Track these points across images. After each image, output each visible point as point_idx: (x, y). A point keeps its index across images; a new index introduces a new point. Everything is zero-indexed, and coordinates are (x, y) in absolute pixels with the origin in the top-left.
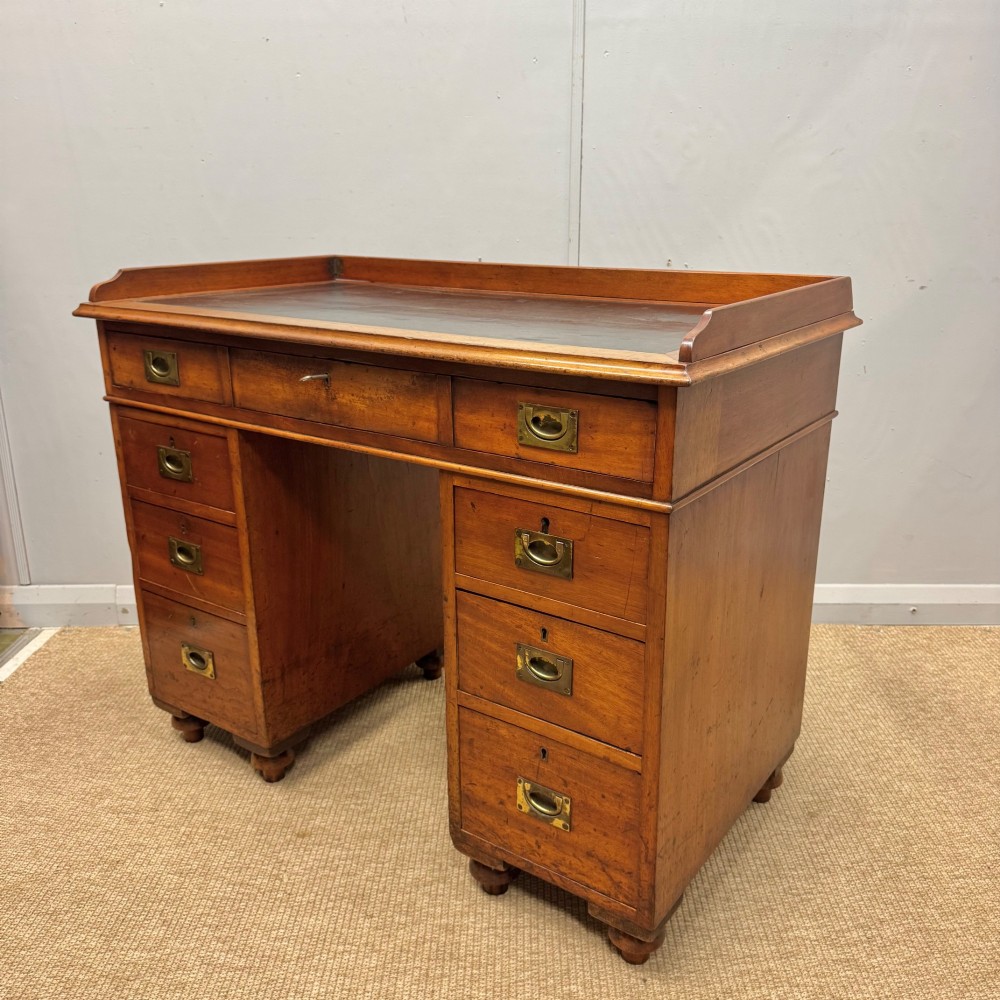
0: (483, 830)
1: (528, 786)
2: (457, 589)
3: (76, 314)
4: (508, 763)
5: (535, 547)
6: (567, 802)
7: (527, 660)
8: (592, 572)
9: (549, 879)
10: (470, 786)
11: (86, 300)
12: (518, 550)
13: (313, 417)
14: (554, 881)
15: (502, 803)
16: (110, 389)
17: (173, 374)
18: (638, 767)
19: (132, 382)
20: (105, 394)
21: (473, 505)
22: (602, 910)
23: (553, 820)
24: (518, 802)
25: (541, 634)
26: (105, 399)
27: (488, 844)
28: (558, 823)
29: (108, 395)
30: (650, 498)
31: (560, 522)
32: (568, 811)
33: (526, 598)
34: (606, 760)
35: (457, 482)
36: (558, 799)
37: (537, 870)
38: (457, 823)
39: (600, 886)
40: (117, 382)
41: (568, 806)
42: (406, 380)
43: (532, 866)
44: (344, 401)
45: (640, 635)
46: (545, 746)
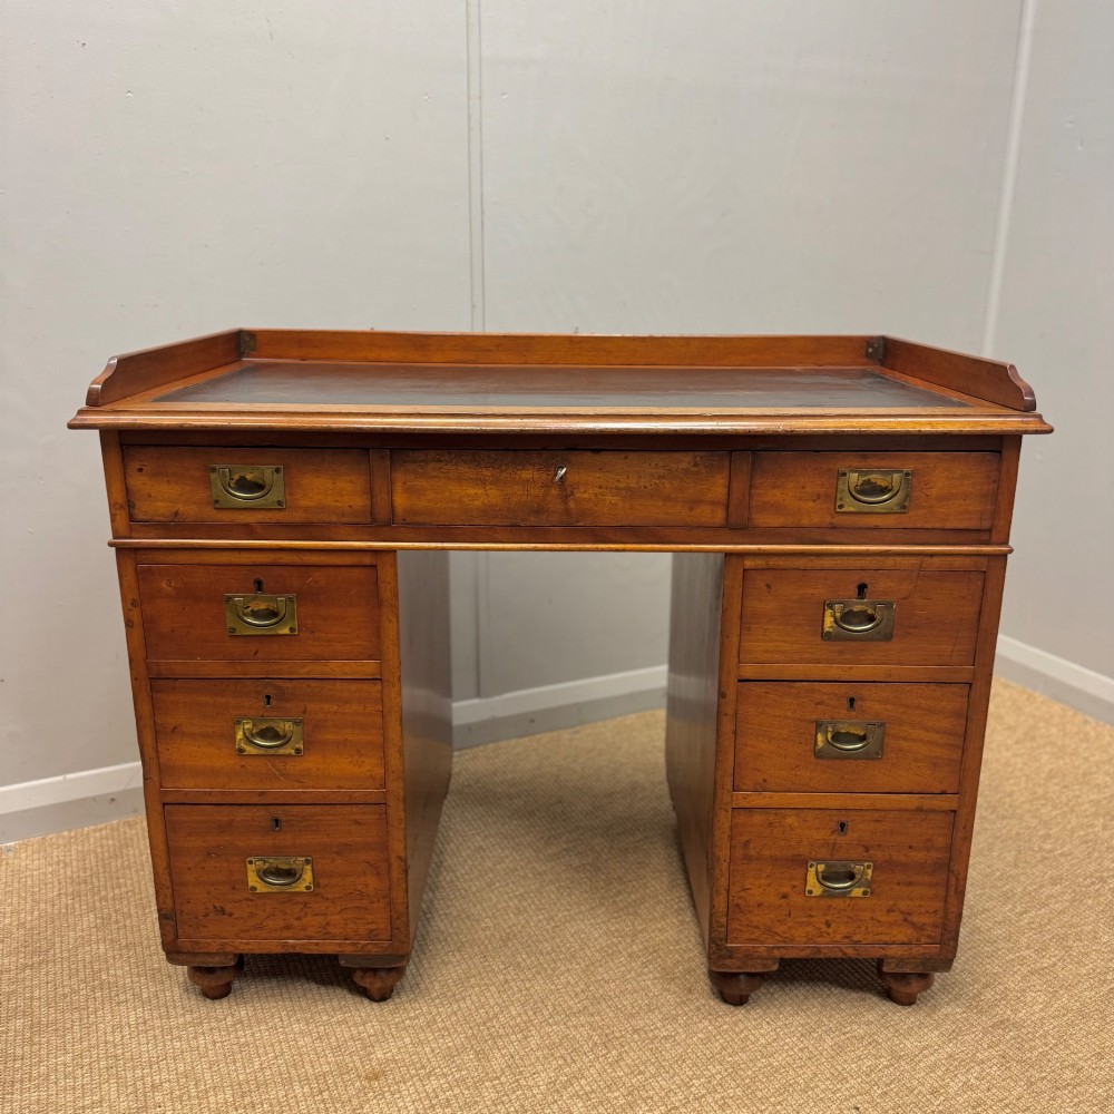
0: (757, 933)
1: (821, 867)
2: (739, 681)
3: (71, 426)
4: (795, 852)
5: (848, 617)
6: (869, 867)
7: (829, 736)
8: (915, 627)
9: (840, 955)
10: (742, 894)
11: (83, 405)
12: (829, 621)
13: (533, 520)
14: (845, 954)
15: (784, 897)
16: (123, 529)
17: (275, 495)
18: (954, 806)
19: (176, 513)
20: (110, 537)
21: (768, 586)
22: (901, 961)
23: (851, 891)
24: (808, 888)
25: (847, 704)
26: (110, 545)
27: (762, 948)
28: (858, 892)
29: (114, 538)
30: (987, 543)
31: (879, 585)
32: (869, 877)
33: (835, 671)
34: (919, 810)
35: (749, 563)
36: (858, 868)
37: (825, 951)
38: (721, 940)
39: (901, 938)
40: (141, 516)
41: (870, 872)
42: (684, 460)
43: (819, 950)
44: (585, 496)
45: (966, 677)
46: (843, 820)
